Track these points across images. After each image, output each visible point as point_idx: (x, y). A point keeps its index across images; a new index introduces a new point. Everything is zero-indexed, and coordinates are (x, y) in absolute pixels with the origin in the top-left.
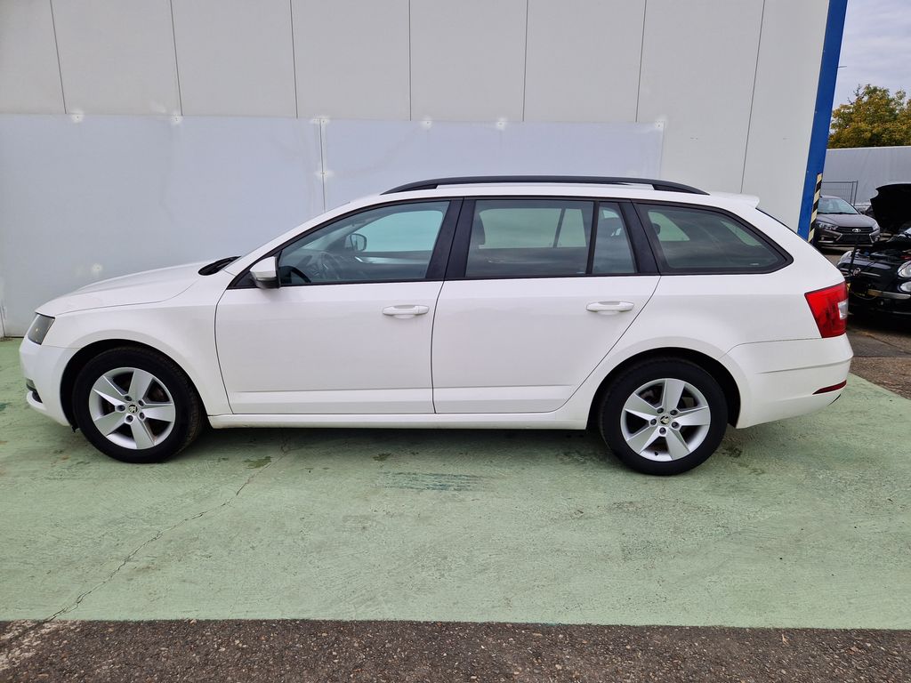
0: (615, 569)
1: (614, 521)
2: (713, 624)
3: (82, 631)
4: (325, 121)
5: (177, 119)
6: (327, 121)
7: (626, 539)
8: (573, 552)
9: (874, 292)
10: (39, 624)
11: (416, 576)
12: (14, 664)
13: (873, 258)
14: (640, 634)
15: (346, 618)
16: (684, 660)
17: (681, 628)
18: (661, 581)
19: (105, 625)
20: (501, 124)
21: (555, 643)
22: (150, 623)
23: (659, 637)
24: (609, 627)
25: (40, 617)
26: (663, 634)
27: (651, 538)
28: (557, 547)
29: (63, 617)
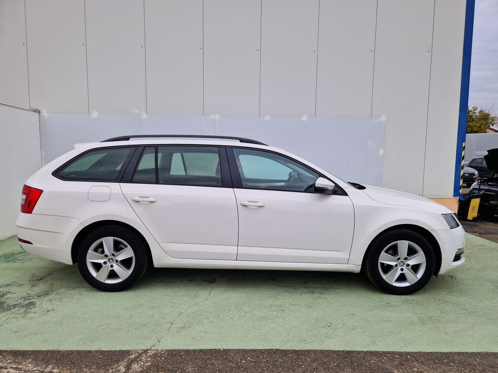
0: (420, 328)
1: (409, 308)
2: (481, 351)
3: (168, 354)
4: (217, 117)
5: (144, 116)
6: (218, 117)
7: (419, 315)
8: (395, 321)
9: (492, 202)
10: (146, 351)
11: (321, 331)
12: (143, 368)
13: (489, 185)
14: (449, 356)
15: (297, 349)
16: (475, 366)
17: (467, 353)
18: (446, 333)
19: (179, 351)
20: (304, 118)
21: (407, 360)
22: (201, 350)
23: (457, 357)
24: (431, 353)
25: (145, 348)
26: (459, 356)
27: (431, 315)
28: (386, 319)
29: (155, 348)
